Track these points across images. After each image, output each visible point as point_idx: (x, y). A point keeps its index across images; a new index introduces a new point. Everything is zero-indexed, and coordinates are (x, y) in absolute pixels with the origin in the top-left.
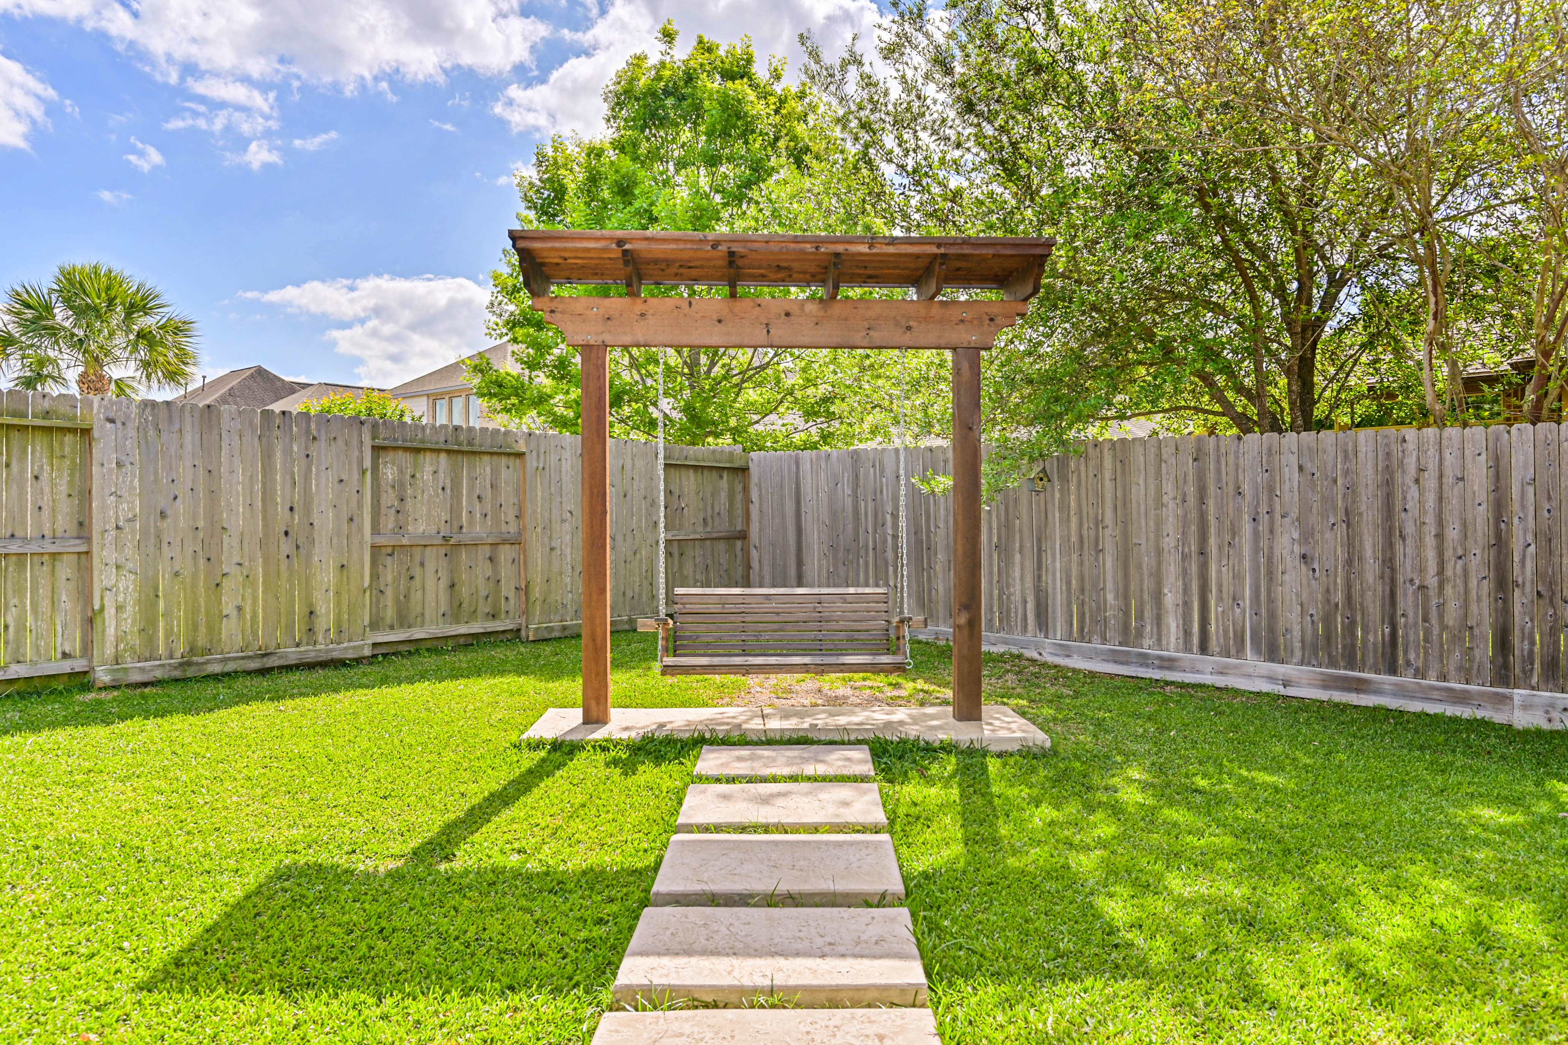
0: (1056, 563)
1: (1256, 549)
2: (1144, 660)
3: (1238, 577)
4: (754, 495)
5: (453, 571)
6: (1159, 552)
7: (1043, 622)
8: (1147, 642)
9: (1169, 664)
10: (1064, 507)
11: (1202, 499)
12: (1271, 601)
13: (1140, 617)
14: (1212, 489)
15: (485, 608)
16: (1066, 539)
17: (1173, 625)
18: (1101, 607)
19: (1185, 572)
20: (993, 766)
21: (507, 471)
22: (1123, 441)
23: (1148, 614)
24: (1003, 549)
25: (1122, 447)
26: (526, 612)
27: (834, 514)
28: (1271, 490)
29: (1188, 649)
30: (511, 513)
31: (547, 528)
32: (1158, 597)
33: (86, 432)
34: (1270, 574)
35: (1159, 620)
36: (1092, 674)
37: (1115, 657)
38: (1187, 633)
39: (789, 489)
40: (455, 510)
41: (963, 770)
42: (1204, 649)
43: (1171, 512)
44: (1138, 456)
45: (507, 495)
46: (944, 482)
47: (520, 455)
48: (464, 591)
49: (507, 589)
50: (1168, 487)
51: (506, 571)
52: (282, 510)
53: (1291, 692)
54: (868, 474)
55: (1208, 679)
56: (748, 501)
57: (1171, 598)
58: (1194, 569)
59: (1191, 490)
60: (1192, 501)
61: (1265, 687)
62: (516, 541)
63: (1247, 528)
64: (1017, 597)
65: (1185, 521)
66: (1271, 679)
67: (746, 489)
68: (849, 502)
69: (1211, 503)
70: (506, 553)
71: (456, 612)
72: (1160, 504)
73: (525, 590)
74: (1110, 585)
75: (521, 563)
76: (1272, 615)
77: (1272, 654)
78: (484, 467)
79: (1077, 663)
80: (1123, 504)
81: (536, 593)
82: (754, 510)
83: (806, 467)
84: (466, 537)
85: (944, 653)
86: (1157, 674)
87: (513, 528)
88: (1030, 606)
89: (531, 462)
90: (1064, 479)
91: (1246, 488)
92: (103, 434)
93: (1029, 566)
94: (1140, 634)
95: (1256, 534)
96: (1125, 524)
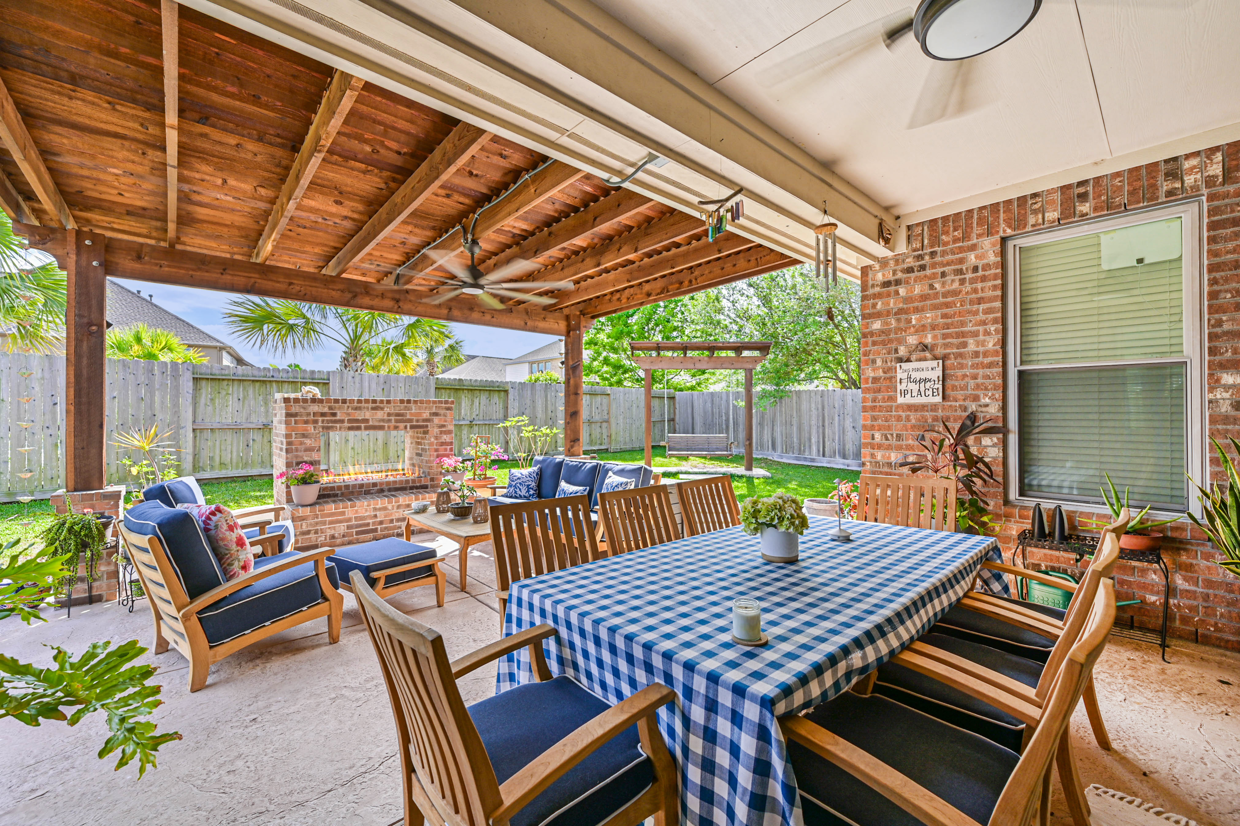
0: (778, 429)
1: (839, 425)
2: (805, 459)
3: (834, 433)
4: (677, 406)
5: (590, 431)
6: (810, 426)
7: (774, 448)
8: (807, 453)
9: (813, 460)
10: (781, 411)
11: (823, 410)
12: (844, 441)
13: (804, 446)
14: (826, 406)
15: (599, 442)
16: (781, 422)
17: (814, 448)
18: (792, 443)
19: (818, 432)
20: (756, 481)
21: (605, 400)
22: (799, 391)
23: (807, 445)
24: (761, 424)
25: (799, 393)
26: (610, 443)
27: (705, 412)
28: (844, 406)
29: (819, 455)
30: (606, 412)
31: (616, 417)
32: (810, 439)
33: (506, 391)
34: (843, 432)
35: (810, 447)
36: (789, 464)
37: (797, 459)
38: (819, 451)
39: (689, 405)
40: (591, 412)
41: (747, 481)
42: (824, 456)
43: (814, 413)
44: (804, 396)
45: (605, 408)
46: (742, 404)
47: (608, 395)
48: (593, 436)
49: (605, 436)
50: (813, 406)
51: (605, 431)
52: (550, 412)
53: (849, 468)
54: (716, 401)
55: (825, 465)
56: (675, 408)
57: (814, 440)
58: (821, 431)
59: (820, 406)
60: (820, 410)
61: (842, 467)
62: (607, 421)
63: (837, 418)
64: (766, 440)
65: (818, 417)
66: (844, 464)
67: (674, 404)
68: (710, 409)
69: (826, 410)
70: (605, 425)
71: (591, 443)
72: (810, 410)
73: (610, 436)
74: (795, 436)
75: (608, 428)
76: (844, 445)
77: (844, 457)
78: (599, 398)
79: (784, 460)
80: (799, 410)
81: (613, 437)
82: (677, 411)
83: (695, 397)
84: (594, 420)
85: (742, 458)
86: (809, 464)
87: (606, 417)
88: (770, 443)
89: (612, 397)
90: (781, 403)
91: (836, 406)
92: (511, 391)
93: (770, 430)
94: (804, 451)
95: (839, 420)
96: (800, 417)
